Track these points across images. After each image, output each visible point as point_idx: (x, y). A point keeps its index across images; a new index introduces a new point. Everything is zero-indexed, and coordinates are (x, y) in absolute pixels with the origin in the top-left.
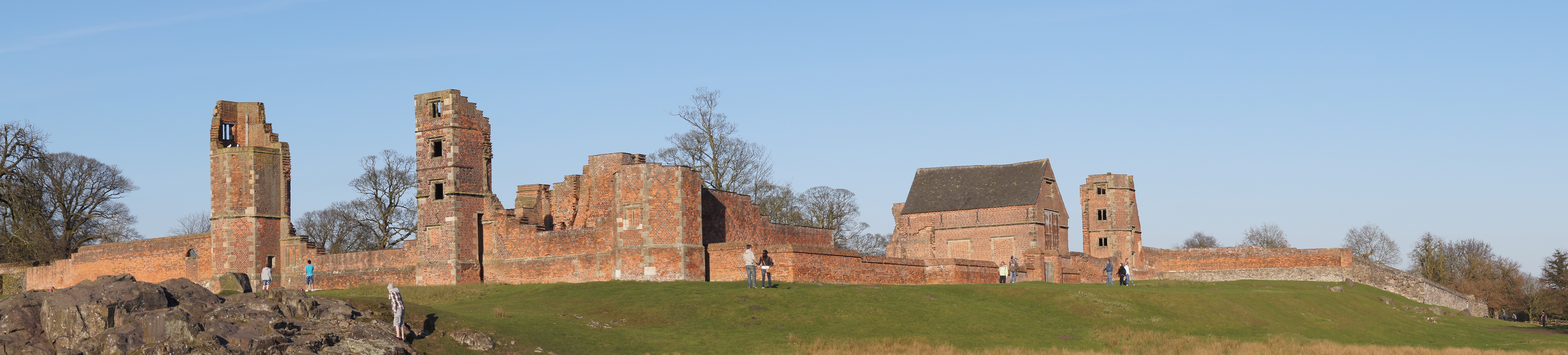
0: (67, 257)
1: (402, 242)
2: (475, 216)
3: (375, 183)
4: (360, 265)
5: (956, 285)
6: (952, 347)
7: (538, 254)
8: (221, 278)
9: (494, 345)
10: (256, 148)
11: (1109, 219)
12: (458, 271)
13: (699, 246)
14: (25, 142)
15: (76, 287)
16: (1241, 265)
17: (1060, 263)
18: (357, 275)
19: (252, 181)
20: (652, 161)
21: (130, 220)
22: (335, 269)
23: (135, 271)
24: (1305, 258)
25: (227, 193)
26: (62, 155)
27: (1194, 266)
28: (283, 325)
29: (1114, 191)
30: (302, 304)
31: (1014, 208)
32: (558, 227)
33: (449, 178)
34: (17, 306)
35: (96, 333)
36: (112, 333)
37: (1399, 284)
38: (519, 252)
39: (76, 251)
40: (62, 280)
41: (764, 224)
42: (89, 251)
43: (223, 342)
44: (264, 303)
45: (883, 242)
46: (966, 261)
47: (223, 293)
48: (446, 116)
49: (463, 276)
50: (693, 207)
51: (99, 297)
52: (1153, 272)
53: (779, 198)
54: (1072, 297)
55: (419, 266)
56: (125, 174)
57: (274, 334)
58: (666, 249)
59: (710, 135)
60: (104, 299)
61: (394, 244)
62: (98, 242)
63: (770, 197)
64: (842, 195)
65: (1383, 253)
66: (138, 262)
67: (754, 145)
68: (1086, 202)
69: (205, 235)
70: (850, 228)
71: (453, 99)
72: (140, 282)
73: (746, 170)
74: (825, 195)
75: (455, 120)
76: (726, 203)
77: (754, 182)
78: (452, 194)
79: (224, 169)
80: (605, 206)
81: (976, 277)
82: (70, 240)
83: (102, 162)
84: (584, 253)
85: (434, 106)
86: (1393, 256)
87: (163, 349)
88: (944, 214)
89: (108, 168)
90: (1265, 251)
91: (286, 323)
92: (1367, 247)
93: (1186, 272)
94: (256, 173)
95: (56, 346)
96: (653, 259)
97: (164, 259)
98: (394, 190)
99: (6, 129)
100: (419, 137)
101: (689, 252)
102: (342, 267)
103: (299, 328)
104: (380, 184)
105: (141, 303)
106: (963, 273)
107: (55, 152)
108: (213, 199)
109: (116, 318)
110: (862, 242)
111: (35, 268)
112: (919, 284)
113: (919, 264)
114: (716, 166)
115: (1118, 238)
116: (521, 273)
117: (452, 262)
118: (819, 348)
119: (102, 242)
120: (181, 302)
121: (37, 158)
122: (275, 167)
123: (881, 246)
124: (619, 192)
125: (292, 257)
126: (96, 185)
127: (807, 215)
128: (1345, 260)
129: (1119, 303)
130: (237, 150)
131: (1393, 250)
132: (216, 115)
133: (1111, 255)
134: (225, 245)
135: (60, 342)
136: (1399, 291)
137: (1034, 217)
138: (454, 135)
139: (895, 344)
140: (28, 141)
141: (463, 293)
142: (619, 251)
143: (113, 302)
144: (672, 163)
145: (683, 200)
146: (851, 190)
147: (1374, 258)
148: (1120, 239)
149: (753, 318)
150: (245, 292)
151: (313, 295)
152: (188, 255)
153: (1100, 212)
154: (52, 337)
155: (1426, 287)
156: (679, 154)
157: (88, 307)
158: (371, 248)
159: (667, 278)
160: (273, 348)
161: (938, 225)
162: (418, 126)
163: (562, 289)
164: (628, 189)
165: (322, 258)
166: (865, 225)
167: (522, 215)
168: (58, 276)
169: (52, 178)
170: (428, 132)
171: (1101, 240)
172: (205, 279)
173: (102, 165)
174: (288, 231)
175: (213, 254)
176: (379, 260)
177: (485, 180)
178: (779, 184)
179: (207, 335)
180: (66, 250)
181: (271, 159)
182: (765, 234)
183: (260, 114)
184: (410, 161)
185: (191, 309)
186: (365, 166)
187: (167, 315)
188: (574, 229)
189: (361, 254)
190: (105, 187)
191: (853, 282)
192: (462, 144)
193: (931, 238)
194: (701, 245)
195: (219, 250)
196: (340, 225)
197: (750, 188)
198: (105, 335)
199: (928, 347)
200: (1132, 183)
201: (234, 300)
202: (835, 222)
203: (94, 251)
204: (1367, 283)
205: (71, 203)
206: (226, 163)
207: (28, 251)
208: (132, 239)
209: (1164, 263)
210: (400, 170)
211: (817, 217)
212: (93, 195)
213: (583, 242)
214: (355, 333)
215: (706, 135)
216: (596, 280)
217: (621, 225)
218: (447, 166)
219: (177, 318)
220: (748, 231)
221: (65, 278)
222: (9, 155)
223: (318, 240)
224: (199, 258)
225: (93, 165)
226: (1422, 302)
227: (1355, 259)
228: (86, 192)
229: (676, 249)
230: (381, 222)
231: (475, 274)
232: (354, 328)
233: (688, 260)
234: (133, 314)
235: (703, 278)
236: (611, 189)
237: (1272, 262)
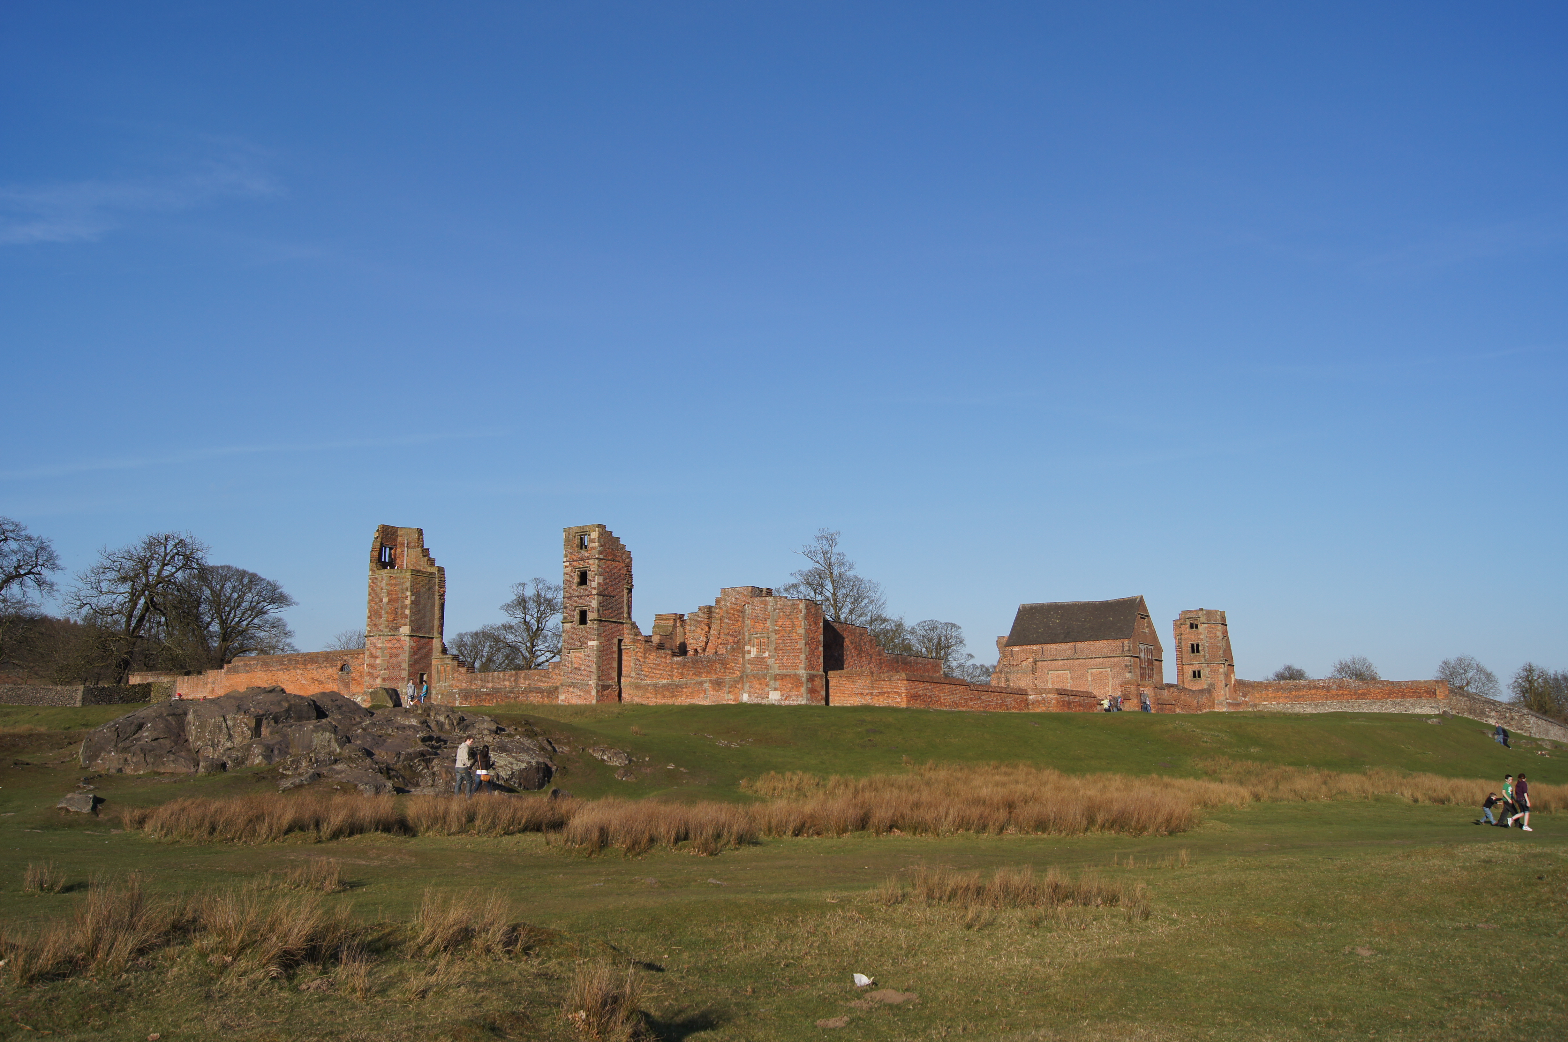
0: (221, 667)
1: (547, 663)
2: (616, 641)
3: (524, 608)
4: (507, 684)
5: (1058, 713)
6: (1056, 772)
7: (672, 678)
8: (371, 693)
9: (630, 761)
10: (413, 571)
11: (1202, 653)
12: (598, 692)
13: (820, 673)
14: (185, 553)
15: (224, 697)
16: (1332, 697)
17: (1156, 694)
18: (503, 693)
19: (408, 602)
20: (777, 594)
21: (288, 634)
22: (483, 687)
23: (288, 683)
24: (1398, 690)
25: (383, 612)
26: (223, 568)
27: (1286, 697)
28: (430, 738)
29: (1206, 625)
30: (450, 719)
31: (1110, 641)
32: (691, 653)
33: (592, 606)
34: (161, 714)
35: (241, 743)
36: (258, 744)
37: (1502, 717)
38: (655, 676)
39: (229, 662)
40: (213, 690)
41: (879, 654)
42: (242, 663)
43: (369, 754)
44: (413, 717)
45: (986, 672)
46: (1068, 690)
47: (373, 707)
48: (592, 548)
49: (602, 696)
50: (815, 637)
51: (247, 707)
52: (1246, 703)
53: (892, 630)
54: (1170, 726)
55: (562, 686)
56: (285, 590)
57: (421, 747)
58: (790, 676)
59: (830, 572)
60: (252, 709)
61: (539, 665)
62: (254, 654)
63: (883, 629)
64: (950, 628)
65: (1480, 684)
66: (292, 674)
67: (870, 581)
68: (1179, 636)
69: (359, 651)
70: (956, 659)
71: (599, 533)
72: (290, 694)
73: (863, 604)
74: (935, 628)
75: (600, 552)
76: (845, 634)
77: (869, 615)
78: (595, 620)
79: (382, 589)
80: (735, 634)
81: (1076, 706)
82: (225, 651)
83: (263, 577)
84: (714, 678)
85: (581, 539)
86: (1491, 688)
87: (308, 760)
88: (1045, 647)
89: (269, 583)
90: (1355, 683)
91: (433, 737)
92: (1462, 679)
93: (1278, 704)
94: (412, 595)
95: (200, 756)
96: (778, 684)
97: (318, 673)
98: (541, 615)
99: (166, 539)
100: (566, 567)
101: (811, 678)
102: (490, 685)
103: (445, 742)
104: (529, 609)
105: (289, 714)
106: (1064, 702)
107: (217, 565)
108: (369, 617)
109: (263, 729)
110: (967, 671)
111: (186, 677)
112: (1022, 712)
113: (1023, 692)
114: (835, 600)
115: (1212, 671)
116: (656, 694)
117: (592, 683)
118: (930, 769)
119: (258, 654)
120: (330, 714)
121: (196, 569)
122: (431, 589)
123: (985, 676)
124: (748, 622)
125: (443, 674)
126: (256, 598)
127: (917, 646)
128: (1441, 693)
129: (1217, 733)
130: (396, 572)
131: (1491, 681)
132: (377, 538)
133: (1205, 687)
134: (378, 661)
135: (203, 752)
136: (1502, 724)
137: (1129, 650)
138: (599, 566)
139: (1002, 767)
140: (188, 552)
141: (602, 711)
142: (747, 676)
143: (261, 713)
144: (796, 596)
145: (806, 630)
146: (958, 624)
147: (1470, 689)
148: (1214, 672)
149: (870, 740)
150: (394, 706)
151: (462, 712)
152: (342, 669)
153: (1193, 645)
154: (196, 746)
155: (1532, 720)
156: (802, 588)
157: (234, 718)
158: (519, 668)
159: (791, 702)
160: (419, 760)
161: (1039, 657)
162: (566, 556)
163: (694, 710)
164: (756, 619)
165: (471, 676)
166: (971, 656)
167: (658, 641)
168: (209, 685)
169: (211, 590)
170: (575, 563)
171: (1194, 672)
172: (357, 693)
173: (263, 579)
174: (440, 650)
175: (366, 670)
176: (525, 679)
177: (626, 608)
178: (892, 618)
179: (354, 747)
180: (220, 661)
181: (427, 582)
182: (880, 663)
183: (419, 539)
184: (557, 588)
185: (340, 721)
186: (516, 592)
187: (314, 727)
188: (706, 655)
189: (508, 674)
190: (265, 601)
191: (961, 709)
192: (606, 574)
193: (1033, 668)
194: (821, 672)
195: (372, 666)
196: (490, 646)
197: (866, 621)
198: (251, 746)
199: (1033, 771)
200: (1223, 618)
201: (383, 714)
202: (943, 652)
203: (248, 663)
204: (1466, 715)
205: (229, 614)
206: (384, 584)
207: (181, 660)
208: (288, 652)
209: (1257, 695)
210: (548, 596)
211: (926, 648)
212: (252, 609)
213: (714, 668)
214: (498, 748)
215: (827, 571)
216: (725, 703)
217: (749, 652)
218: (591, 595)
219: (324, 730)
220: (865, 660)
221: (216, 689)
222: (167, 565)
223: (469, 660)
224: (352, 673)
225: (254, 579)
226: (1528, 735)
227: (1452, 691)
228: (245, 605)
229: (799, 675)
230: (529, 644)
231: (613, 694)
232: (498, 742)
233: (810, 686)
234: (281, 725)
235: (823, 703)
236: (741, 619)
237: (1363, 694)
